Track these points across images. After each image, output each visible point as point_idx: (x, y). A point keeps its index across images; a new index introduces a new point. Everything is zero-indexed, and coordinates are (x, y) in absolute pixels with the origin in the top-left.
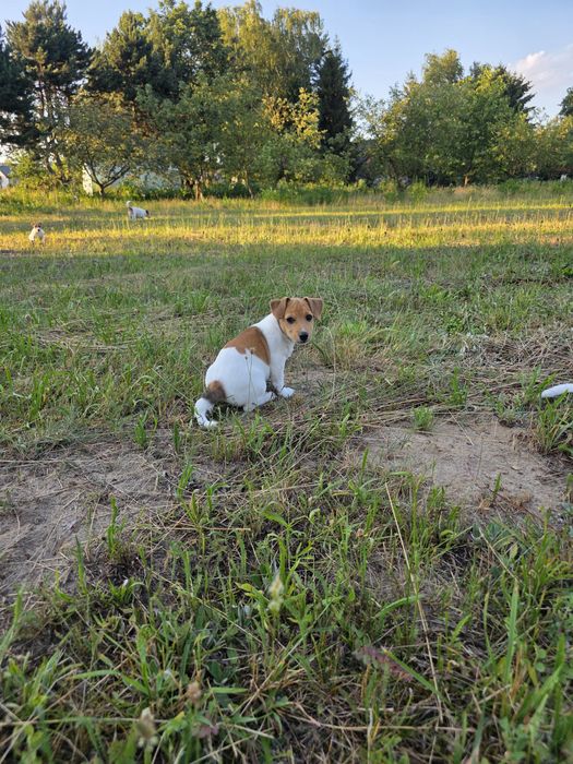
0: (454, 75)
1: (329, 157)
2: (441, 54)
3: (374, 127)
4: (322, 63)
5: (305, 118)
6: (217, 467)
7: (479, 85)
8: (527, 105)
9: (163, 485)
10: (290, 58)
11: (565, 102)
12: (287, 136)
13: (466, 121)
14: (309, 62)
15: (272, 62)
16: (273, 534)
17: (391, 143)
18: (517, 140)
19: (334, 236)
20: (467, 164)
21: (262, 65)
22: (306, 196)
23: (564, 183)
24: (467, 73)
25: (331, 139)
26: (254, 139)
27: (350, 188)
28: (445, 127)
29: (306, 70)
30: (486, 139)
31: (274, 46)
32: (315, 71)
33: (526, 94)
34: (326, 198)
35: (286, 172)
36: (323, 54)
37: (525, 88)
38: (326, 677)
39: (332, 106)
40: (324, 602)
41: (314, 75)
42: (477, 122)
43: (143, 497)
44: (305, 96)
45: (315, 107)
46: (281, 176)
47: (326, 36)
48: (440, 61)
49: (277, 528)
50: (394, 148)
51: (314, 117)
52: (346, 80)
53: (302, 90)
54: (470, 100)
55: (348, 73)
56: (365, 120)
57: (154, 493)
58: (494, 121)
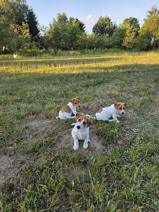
0: (65, 20)
1: (34, 42)
2: (61, 14)
3: (46, 34)
4: (28, 13)
5: (25, 31)
6: (27, 155)
7: (72, 24)
8: (84, 29)
9: (14, 163)
10: (17, 11)
11: (93, 29)
12: (20, 36)
13: (70, 34)
14: (23, 12)
15: (12, 12)
16: (45, 170)
17: (51, 39)
18: (83, 39)
19: (40, 70)
20: (72, 45)
21: (9, 12)
22: (29, 54)
23: (95, 50)
24: (69, 20)
25: (34, 37)
26: (9, 36)
27: (41, 51)
28: (65, 35)
29: (23, 15)
30: (76, 39)
31: (12, 7)
32: (26, 15)
33: (84, 26)
34: (34, 54)
35: (21, 47)
36: (28, 11)
37: (83, 25)
38: (62, 200)
39: (33, 26)
40: (59, 184)
41: (26, 16)
42: (73, 34)
43: (9, 168)
44: (24, 24)
45: (28, 28)
46: (20, 48)
47: (28, 5)
48: (61, 16)
49: (45, 168)
50: (52, 41)
51: (28, 31)
52: (35, 19)
53: (23, 22)
54: (71, 28)
55: (36, 17)
56: (43, 32)
57: (12, 166)
58: (77, 34)
